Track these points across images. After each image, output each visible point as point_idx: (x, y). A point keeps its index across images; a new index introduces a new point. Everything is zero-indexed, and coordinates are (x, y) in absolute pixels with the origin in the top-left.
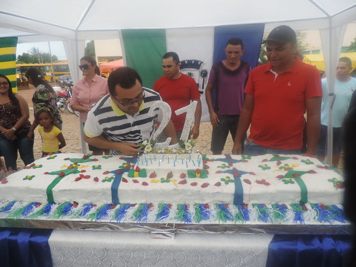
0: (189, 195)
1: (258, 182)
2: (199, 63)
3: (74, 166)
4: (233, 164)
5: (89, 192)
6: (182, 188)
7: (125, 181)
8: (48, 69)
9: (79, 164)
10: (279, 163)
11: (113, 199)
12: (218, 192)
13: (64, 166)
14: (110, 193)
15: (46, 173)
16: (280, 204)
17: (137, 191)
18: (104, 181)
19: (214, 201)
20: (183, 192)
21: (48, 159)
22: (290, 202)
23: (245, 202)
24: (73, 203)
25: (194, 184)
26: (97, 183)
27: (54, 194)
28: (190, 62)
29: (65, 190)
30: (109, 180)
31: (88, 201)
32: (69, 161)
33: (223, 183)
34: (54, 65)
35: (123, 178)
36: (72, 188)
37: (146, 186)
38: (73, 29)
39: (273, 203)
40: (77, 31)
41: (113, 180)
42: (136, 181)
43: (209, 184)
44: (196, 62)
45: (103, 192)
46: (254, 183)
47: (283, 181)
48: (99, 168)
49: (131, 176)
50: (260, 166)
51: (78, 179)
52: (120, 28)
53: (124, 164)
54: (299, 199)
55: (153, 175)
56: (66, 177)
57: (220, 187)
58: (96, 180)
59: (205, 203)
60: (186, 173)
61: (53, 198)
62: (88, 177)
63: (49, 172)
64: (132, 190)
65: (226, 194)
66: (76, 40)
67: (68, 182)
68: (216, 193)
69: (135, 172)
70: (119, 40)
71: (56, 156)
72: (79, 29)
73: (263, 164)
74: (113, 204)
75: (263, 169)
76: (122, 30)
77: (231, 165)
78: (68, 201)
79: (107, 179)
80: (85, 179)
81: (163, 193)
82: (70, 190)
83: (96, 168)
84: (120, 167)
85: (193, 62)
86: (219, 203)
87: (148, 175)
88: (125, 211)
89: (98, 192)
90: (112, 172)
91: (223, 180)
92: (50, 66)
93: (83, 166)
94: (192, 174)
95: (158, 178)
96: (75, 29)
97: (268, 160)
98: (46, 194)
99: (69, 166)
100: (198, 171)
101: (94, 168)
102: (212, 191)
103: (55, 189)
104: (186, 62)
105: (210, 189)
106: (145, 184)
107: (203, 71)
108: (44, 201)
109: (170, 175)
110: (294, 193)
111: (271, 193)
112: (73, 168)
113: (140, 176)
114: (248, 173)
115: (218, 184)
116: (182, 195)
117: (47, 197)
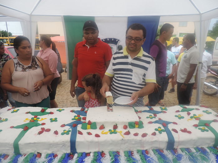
0: (133, 144)
1: (182, 131)
2: (117, 40)
3: (35, 119)
4: (157, 115)
5: (51, 144)
6: (127, 138)
7: (80, 133)
8: (5, 41)
9: (38, 117)
10: (189, 114)
11: (71, 149)
12: (156, 141)
13: (27, 119)
14: (69, 144)
15: (12, 127)
16: (200, 147)
17: (92, 142)
18: (63, 134)
19: (152, 147)
20: (128, 141)
21: (12, 112)
22: (207, 146)
23: (175, 147)
24: (36, 153)
25: (136, 135)
26: (57, 136)
27: (20, 147)
28: (110, 39)
29: (30, 143)
30: (67, 133)
31: (50, 152)
32: (29, 114)
33: (157, 132)
34: (10, 39)
35: (78, 131)
36: (36, 142)
37: (99, 138)
38: (28, 13)
39: (195, 147)
40: (31, 15)
41: (70, 133)
42: (89, 134)
43: (147, 134)
44: (115, 40)
45: (63, 144)
46: (180, 132)
47: (199, 129)
48: (56, 120)
49: (84, 128)
50: (176, 116)
51: (40, 133)
52: (63, 15)
53: (75, 116)
54: (213, 143)
55: (102, 127)
56: (29, 131)
57: (156, 136)
58: (56, 133)
59: (145, 149)
60: (127, 125)
61: (19, 151)
62: (48, 130)
63: (15, 126)
64: (88, 141)
65: (162, 142)
66: (31, 22)
67: (32, 136)
68: (154, 141)
69: (88, 125)
70: (62, 23)
71: (18, 110)
72: (32, 14)
73: (177, 114)
74: (71, 153)
75: (179, 118)
76: (64, 16)
77: (155, 115)
78: (33, 152)
79: (65, 132)
80: (47, 132)
81: (113, 143)
82: (35, 143)
83: (54, 121)
84: (73, 119)
85: (113, 40)
86: (155, 149)
87: (98, 127)
88: (84, 160)
89: (59, 144)
90: (67, 125)
91: (156, 130)
92: (7, 39)
93: (42, 119)
94: (132, 125)
95: (106, 130)
96: (30, 14)
97: (180, 110)
98: (13, 147)
99: (30, 119)
100: (136, 123)
101: (52, 120)
102: (151, 140)
103: (21, 142)
104: (108, 40)
105: (149, 138)
106: (97, 136)
107: (119, 46)
108: (11, 153)
109: (115, 127)
110: (210, 139)
111: (194, 140)
112: (34, 121)
113: (92, 128)
114: (171, 123)
115: (154, 134)
116: (127, 144)
117: (13, 149)
